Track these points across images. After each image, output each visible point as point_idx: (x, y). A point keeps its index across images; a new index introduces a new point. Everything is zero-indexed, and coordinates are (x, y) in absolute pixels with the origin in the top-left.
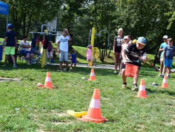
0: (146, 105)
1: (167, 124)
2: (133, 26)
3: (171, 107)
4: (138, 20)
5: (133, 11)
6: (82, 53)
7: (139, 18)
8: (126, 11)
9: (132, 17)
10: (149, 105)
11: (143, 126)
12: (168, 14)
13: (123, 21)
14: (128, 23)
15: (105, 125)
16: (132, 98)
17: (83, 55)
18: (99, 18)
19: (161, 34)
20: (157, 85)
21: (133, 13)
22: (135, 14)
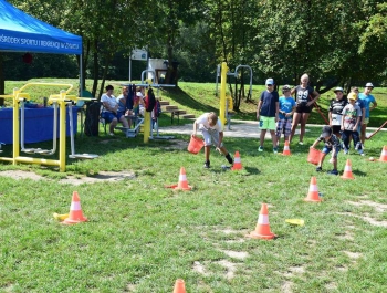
0: (318, 214)
2: (294, 45)
3: (350, 214)
4: (303, 33)
5: (292, 15)
6: (197, 95)
7: (305, 28)
8: (280, 16)
9: (292, 28)
10: (322, 214)
11: (314, 242)
12: (359, 24)
13: (274, 37)
14: (285, 39)
16: (300, 202)
17: (198, 100)
18: (226, 26)
19: (347, 58)
21: (295, 19)
22: (298, 22)
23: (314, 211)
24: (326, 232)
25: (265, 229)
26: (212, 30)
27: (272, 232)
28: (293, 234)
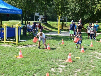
1: (90, 62)
2: (77, 12)
3: (92, 56)
4: (80, 9)
5: (77, 4)
6: (52, 25)
7: (80, 8)
8: (74, 4)
9: (77, 7)
10: (85, 56)
11: (83, 63)
12: (94, 7)
13: (72, 10)
14: (75, 10)
15: (73, 63)
16: (79, 53)
18: (60, 7)
19: (91, 15)
20: (89, 45)
21: (78, 5)
22: (79, 6)
23: (83, 55)
24: (86, 60)
25: (70, 60)
26: (56, 8)
27: (72, 60)
28: (77, 61)
